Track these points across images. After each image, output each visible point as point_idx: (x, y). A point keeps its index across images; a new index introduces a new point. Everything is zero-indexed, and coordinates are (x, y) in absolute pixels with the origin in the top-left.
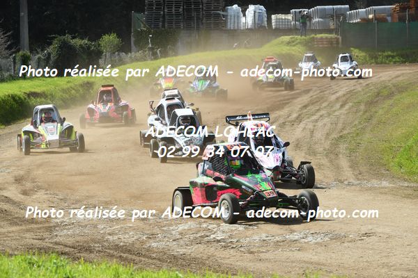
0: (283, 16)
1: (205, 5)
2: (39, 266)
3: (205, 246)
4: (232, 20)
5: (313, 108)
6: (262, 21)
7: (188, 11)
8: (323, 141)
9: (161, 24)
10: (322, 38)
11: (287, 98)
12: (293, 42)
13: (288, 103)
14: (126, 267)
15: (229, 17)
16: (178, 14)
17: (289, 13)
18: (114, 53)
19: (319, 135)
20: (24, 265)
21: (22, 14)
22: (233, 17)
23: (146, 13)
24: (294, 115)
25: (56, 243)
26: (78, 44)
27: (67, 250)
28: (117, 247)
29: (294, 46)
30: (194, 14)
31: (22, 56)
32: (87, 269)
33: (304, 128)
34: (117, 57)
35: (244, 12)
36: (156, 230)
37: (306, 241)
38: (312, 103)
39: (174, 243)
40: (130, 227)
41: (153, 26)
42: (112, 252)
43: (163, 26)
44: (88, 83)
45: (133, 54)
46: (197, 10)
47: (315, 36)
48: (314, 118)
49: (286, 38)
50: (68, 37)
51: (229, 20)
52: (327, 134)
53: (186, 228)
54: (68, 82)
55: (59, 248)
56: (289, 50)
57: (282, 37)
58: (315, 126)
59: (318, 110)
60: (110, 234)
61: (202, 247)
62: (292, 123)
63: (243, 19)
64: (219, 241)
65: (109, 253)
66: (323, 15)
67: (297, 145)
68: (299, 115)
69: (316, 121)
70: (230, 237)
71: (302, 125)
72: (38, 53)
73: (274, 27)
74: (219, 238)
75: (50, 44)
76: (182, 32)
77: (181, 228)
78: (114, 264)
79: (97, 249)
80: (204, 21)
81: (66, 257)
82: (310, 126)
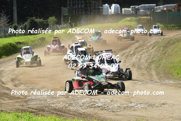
0: (127, 9)
1: (93, 4)
2: (21, 118)
3: (94, 109)
4: (105, 11)
5: (140, 49)
6: (118, 11)
7: (86, 6)
8: (144, 63)
9: (74, 12)
10: (144, 18)
11: (129, 44)
12: (132, 20)
13: (129, 47)
14: (59, 118)
15: (104, 9)
16: (82, 8)
17: (130, 8)
18: (54, 25)
19: (143, 61)
20: (15, 117)
21: (14, 8)
22: (105, 9)
23: (68, 7)
24: (132, 52)
25: (29, 108)
26: (39, 21)
27: (34, 110)
28: (55, 109)
29: (132, 22)
30: (89, 8)
31: (14, 26)
32: (42, 119)
33: (136, 58)
34: (55, 27)
35: (110, 7)
36: (72, 102)
37: (137, 107)
38: (140, 47)
39: (80, 107)
40: (61, 101)
41: (71, 13)
42: (53, 111)
43: (75, 13)
44: (43, 38)
45: (62, 26)
46: (90, 6)
47: (141, 18)
48: (140, 53)
49: (129, 18)
50: (34, 18)
51: (104, 11)
52: (146, 60)
53: (85, 101)
54: (34, 37)
55: (30, 110)
56: (130, 24)
57: (127, 18)
58: (141, 57)
59: (142, 50)
60: (52, 104)
61: (92, 109)
62: (131, 55)
63: (110, 10)
64: (99, 107)
65: (52, 112)
66: (145, 8)
67: (133, 65)
68: (134, 52)
69: (142, 54)
70: (104, 105)
71: (135, 56)
72: (21, 25)
73: (123, 14)
74: (99, 106)
75: (26, 21)
76: (84, 15)
77: (83, 101)
78: (54, 117)
79: (47, 110)
80: (93, 11)
81: (33, 114)
82: (139, 57)
